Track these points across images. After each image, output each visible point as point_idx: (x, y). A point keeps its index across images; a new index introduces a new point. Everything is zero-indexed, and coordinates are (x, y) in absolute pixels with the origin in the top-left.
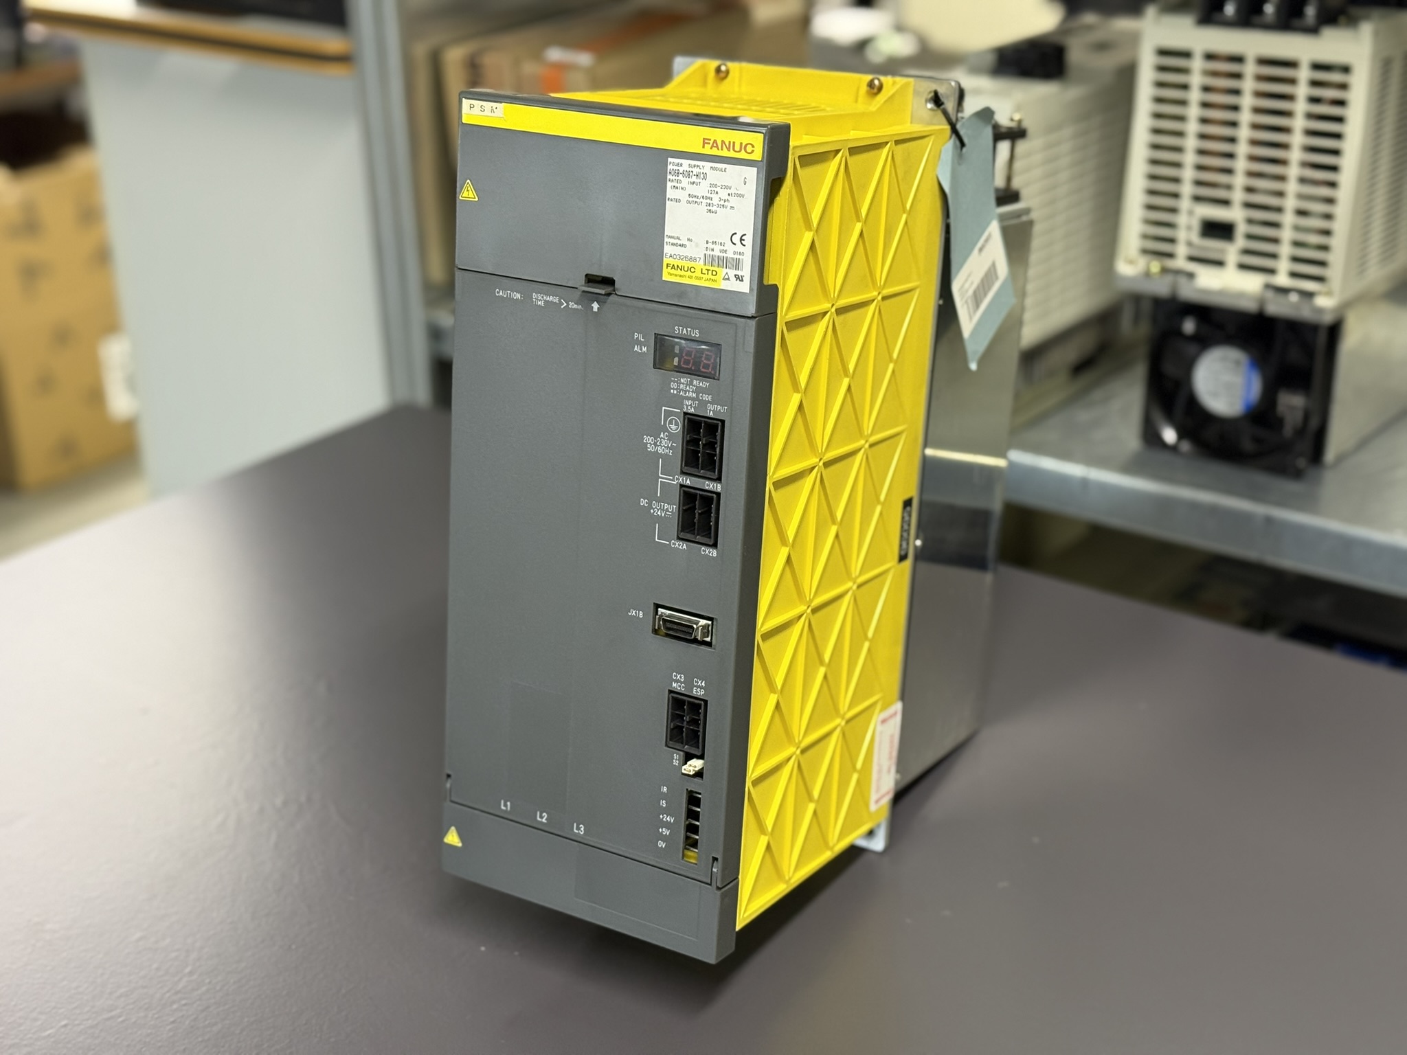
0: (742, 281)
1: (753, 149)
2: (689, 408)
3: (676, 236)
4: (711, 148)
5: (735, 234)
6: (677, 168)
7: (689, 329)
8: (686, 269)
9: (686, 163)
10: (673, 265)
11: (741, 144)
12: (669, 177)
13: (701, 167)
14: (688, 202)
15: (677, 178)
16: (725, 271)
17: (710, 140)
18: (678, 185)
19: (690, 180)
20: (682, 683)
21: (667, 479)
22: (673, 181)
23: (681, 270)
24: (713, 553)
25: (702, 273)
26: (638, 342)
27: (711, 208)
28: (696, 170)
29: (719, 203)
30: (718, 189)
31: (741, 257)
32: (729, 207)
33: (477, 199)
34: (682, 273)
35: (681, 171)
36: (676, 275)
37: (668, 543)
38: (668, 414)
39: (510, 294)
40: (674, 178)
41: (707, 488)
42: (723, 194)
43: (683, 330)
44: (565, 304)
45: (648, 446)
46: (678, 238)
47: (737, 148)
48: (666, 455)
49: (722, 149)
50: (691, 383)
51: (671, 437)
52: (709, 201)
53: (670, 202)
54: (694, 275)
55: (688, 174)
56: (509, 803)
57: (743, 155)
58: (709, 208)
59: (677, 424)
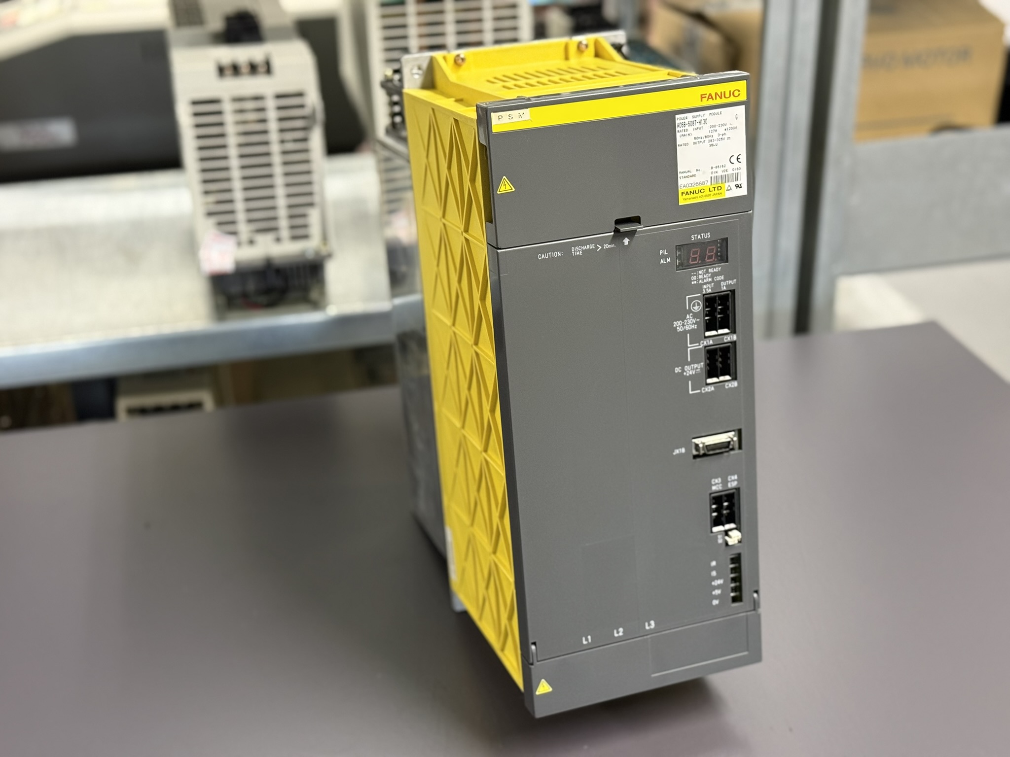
0: (741, 187)
1: (739, 93)
2: (707, 290)
3: (686, 170)
4: (708, 100)
5: (733, 156)
6: (683, 121)
7: (702, 234)
8: (697, 192)
9: (690, 116)
10: (687, 192)
11: (730, 91)
12: (677, 129)
13: (702, 116)
14: (694, 143)
15: (684, 128)
16: (727, 185)
17: (706, 94)
18: (686, 133)
19: (696, 127)
20: (718, 484)
21: (695, 346)
22: (681, 131)
23: (693, 193)
24: (735, 384)
25: (710, 191)
26: (665, 257)
27: (712, 143)
28: (698, 119)
29: (718, 138)
30: (717, 128)
31: (738, 171)
32: (726, 139)
33: (514, 190)
34: (695, 195)
35: (687, 122)
36: (690, 199)
37: (699, 391)
38: (691, 300)
39: (551, 254)
40: (682, 129)
41: (725, 341)
42: (721, 130)
43: (697, 237)
44: (600, 247)
45: (678, 328)
46: (689, 172)
47: (727, 95)
48: (693, 330)
49: (716, 99)
50: (707, 272)
51: (695, 315)
52: (710, 138)
53: (680, 147)
54: (704, 194)
55: (691, 124)
56: (589, 637)
57: (732, 99)
58: (711, 143)
59: (699, 304)
